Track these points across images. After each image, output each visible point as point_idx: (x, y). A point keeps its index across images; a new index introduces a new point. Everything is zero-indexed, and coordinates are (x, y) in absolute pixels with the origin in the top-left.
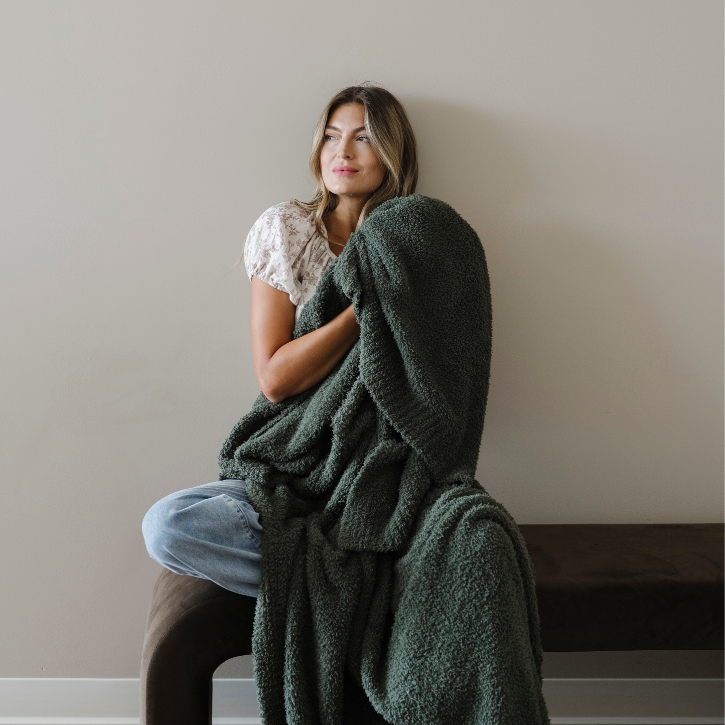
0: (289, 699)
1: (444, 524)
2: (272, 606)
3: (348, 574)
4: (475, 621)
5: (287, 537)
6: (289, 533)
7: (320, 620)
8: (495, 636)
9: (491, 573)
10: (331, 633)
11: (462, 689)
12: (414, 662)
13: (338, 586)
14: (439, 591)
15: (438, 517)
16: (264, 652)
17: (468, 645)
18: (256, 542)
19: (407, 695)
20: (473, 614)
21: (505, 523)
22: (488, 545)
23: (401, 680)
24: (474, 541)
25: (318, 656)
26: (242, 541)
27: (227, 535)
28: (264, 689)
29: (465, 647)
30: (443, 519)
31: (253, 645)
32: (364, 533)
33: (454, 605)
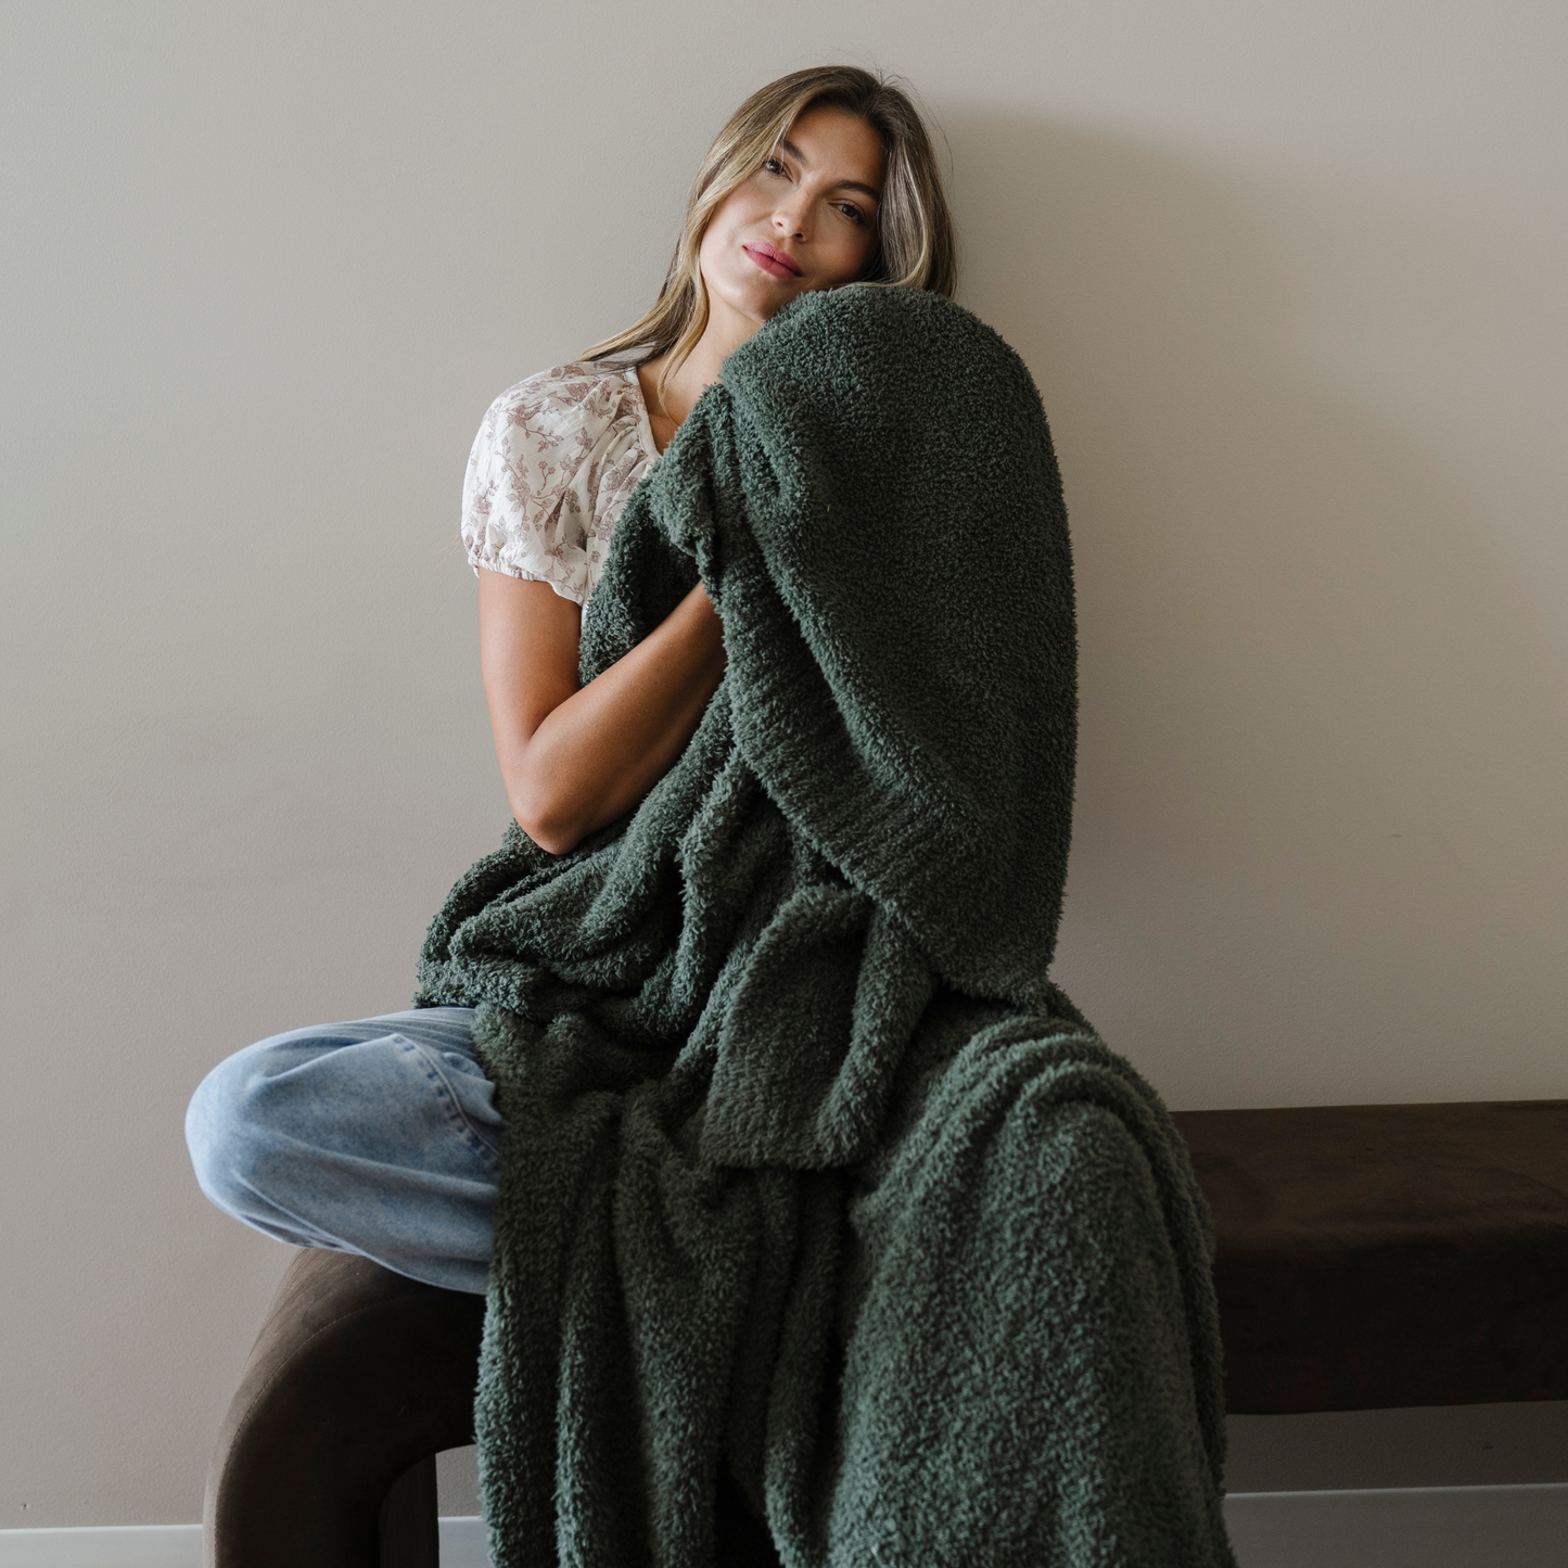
0: (570, 1556)
1: (972, 1113)
2: (521, 1316)
3: (722, 1228)
4: (1050, 1365)
5: (561, 1138)
6: (567, 1127)
7: (651, 1348)
8: (1101, 1404)
9: (1091, 1240)
10: (681, 1380)
11: (1013, 1543)
12: (891, 1471)
13: (698, 1257)
14: (958, 1287)
15: (958, 1096)
16: (504, 1434)
17: (1032, 1427)
18: (485, 1155)
19: (873, 1558)
20: (1043, 1346)
21: (1130, 1108)
22: (1083, 1167)
23: (859, 1518)
24: (1048, 1159)
25: (647, 1441)
26: (446, 1154)
27: (403, 1139)
28: (506, 1530)
29: (1024, 1433)
30: (970, 1101)
31: (478, 1417)
32: (765, 1120)
33: (995, 1323)
